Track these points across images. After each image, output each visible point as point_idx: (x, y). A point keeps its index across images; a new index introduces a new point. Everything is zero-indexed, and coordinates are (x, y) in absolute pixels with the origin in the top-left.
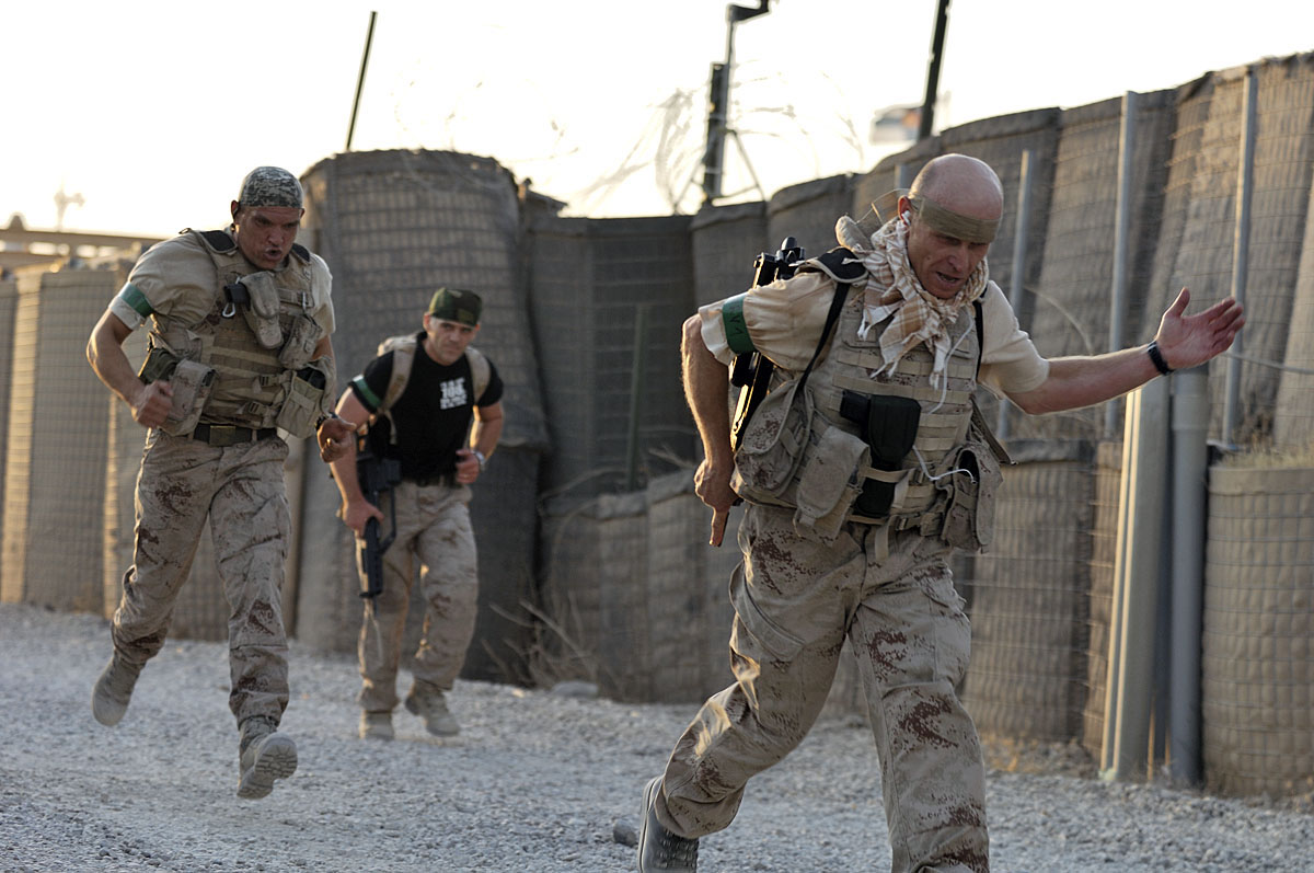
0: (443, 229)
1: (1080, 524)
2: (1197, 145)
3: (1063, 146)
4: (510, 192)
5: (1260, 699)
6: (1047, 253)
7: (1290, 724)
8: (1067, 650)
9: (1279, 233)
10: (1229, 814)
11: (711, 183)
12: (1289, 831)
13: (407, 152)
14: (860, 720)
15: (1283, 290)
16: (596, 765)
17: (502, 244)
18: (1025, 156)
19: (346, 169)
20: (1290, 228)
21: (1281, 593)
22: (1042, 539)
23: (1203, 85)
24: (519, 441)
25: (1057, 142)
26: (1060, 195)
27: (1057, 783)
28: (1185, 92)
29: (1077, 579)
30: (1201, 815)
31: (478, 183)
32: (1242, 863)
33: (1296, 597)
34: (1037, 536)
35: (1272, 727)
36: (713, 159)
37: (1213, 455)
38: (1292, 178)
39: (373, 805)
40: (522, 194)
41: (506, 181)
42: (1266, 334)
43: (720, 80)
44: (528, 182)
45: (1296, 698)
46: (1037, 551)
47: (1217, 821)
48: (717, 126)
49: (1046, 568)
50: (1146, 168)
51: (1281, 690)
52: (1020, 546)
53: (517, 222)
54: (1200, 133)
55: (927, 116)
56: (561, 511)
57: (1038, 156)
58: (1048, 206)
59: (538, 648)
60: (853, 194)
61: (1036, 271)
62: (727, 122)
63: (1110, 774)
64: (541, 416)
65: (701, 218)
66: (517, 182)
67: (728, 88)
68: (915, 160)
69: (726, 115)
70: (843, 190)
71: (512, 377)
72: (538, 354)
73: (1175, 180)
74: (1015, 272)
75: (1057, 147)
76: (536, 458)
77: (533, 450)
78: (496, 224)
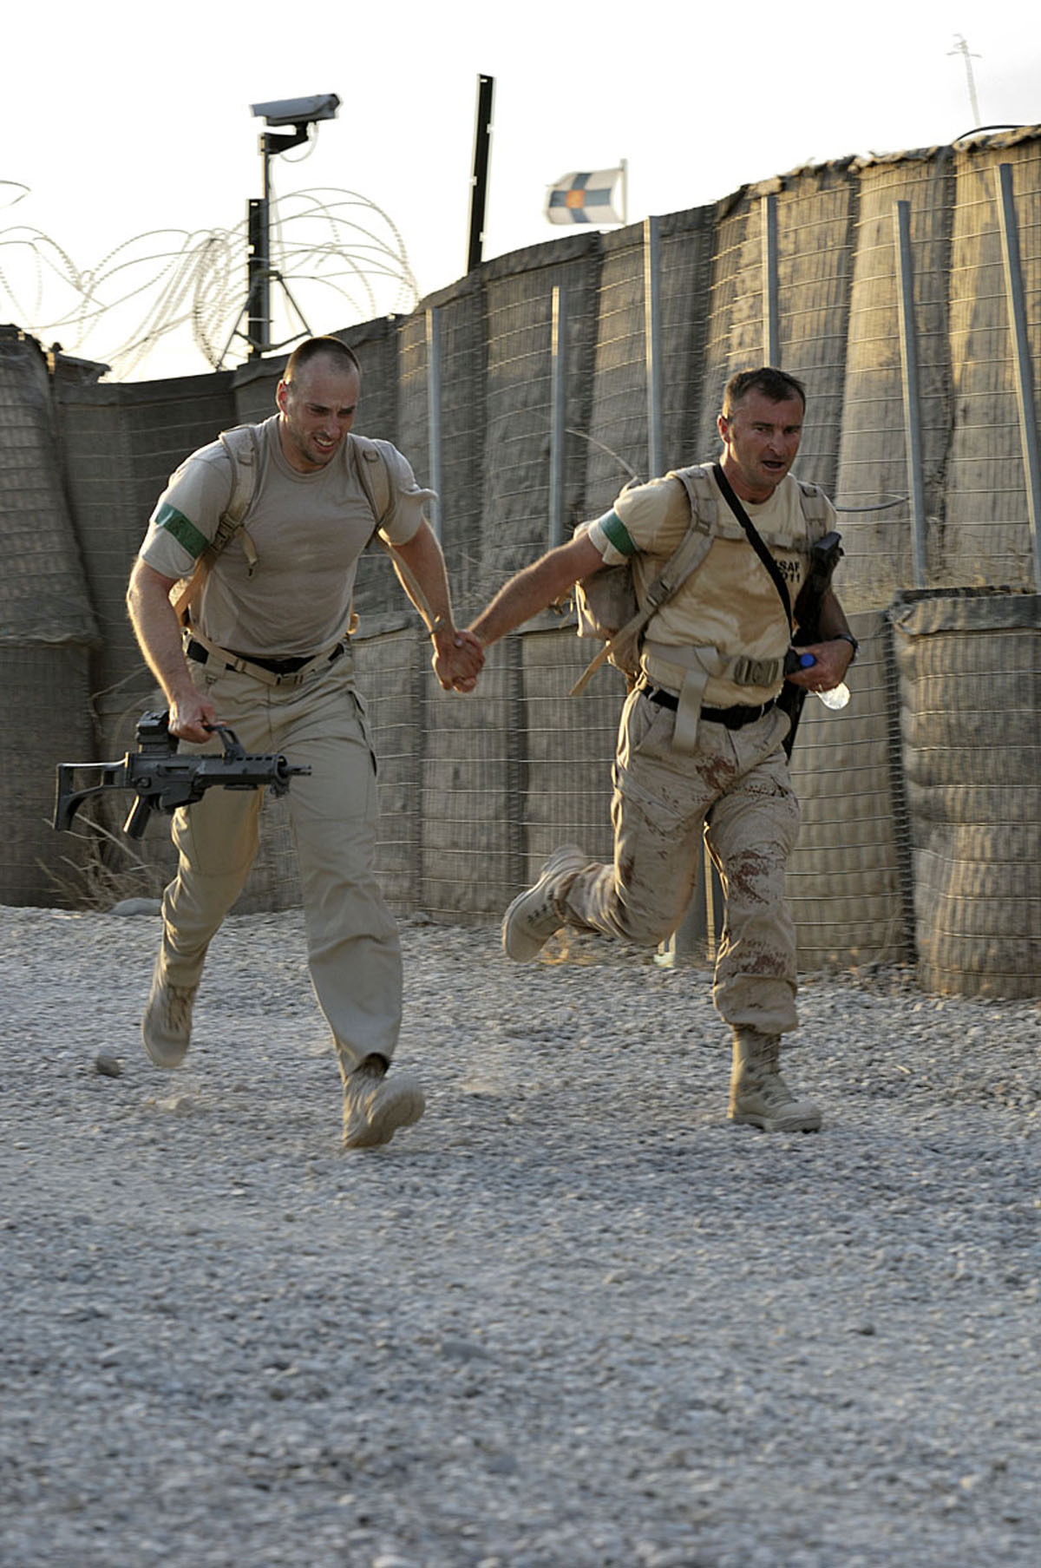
2: (736, 269)
3: (605, 276)
4: (37, 362)
5: (812, 868)
6: (596, 393)
7: (844, 892)
9: (823, 359)
11: (258, 333)
12: (819, 1008)
14: (426, 918)
15: (830, 422)
17: (30, 422)
18: (556, 291)
20: (832, 354)
21: (824, 751)
22: (591, 709)
23: (739, 200)
24: (67, 636)
25: (600, 269)
26: (604, 331)
27: (598, 971)
28: (723, 209)
33: (839, 757)
35: (827, 897)
36: (257, 306)
38: (832, 299)
40: (51, 363)
41: (30, 349)
42: (816, 467)
43: (258, 218)
44: (57, 347)
45: (848, 863)
48: (260, 270)
49: (598, 739)
50: (690, 294)
51: (832, 855)
52: (570, 719)
53: (47, 394)
54: (739, 253)
55: (476, 246)
56: (117, 709)
57: (580, 287)
58: (595, 340)
59: (97, 863)
60: (397, 337)
61: (586, 412)
62: (269, 265)
63: (666, 959)
64: (86, 606)
65: (243, 375)
66: (44, 349)
67: (268, 226)
68: (454, 299)
69: (268, 256)
70: (386, 335)
71: (51, 565)
72: (78, 538)
73: (719, 306)
74: (554, 417)
75: (599, 276)
76: (85, 651)
77: (83, 645)
78: (23, 400)
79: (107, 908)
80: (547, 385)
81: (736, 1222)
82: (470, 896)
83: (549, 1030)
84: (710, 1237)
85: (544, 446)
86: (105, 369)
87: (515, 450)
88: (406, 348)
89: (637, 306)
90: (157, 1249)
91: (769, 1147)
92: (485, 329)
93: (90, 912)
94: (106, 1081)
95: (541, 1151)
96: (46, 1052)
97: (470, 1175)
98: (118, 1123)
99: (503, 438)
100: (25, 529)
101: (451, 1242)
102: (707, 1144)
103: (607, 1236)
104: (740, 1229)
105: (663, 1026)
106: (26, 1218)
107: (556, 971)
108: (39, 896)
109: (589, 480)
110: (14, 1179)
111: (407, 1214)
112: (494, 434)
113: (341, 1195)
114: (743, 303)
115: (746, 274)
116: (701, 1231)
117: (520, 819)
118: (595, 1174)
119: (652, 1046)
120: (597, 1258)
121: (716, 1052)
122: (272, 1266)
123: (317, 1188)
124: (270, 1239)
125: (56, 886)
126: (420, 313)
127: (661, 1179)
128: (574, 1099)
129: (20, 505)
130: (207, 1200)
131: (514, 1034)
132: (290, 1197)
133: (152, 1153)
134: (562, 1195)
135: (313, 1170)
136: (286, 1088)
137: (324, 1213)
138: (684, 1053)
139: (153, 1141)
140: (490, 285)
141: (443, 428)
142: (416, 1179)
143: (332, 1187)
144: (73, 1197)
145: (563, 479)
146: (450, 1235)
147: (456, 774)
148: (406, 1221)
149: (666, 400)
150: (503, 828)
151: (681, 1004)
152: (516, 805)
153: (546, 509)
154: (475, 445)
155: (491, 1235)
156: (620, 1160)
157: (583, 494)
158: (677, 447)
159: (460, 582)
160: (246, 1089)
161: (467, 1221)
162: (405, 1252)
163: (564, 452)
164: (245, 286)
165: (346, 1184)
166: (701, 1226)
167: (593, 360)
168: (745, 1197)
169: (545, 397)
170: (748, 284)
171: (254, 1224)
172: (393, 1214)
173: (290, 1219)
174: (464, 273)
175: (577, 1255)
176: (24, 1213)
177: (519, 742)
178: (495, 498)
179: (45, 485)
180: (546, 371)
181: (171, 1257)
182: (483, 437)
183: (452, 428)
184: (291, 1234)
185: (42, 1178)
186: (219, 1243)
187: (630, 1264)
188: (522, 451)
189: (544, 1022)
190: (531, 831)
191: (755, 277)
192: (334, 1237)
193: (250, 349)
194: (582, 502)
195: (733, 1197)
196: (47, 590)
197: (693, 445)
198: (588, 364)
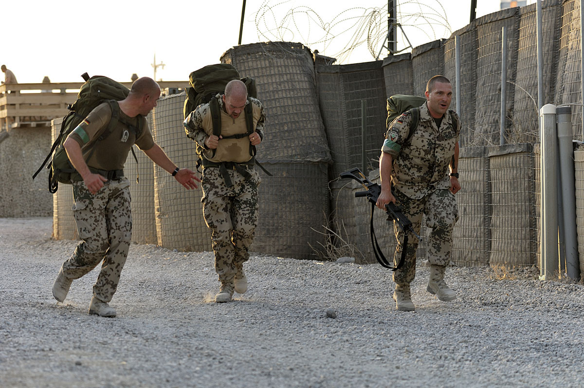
0: (281, 75)
1: (529, 178)
2: (570, 20)
3: (521, 24)
4: (309, 57)
6: (518, 68)
8: (528, 229)
10: (579, 290)
11: (392, 46)
13: (264, 44)
16: (339, 289)
17: (306, 79)
18: (503, 29)
19: (239, 52)
22: (515, 185)
24: (320, 159)
25: (519, 21)
26: (521, 43)
27: (517, 282)
29: (530, 200)
30: (568, 291)
31: (294, 54)
32: (577, 308)
34: (513, 184)
36: (392, 36)
37: (575, 146)
39: (237, 310)
40: (314, 57)
41: (306, 52)
43: (392, 4)
44: (316, 52)
46: (514, 190)
47: (574, 293)
48: (392, 23)
49: (518, 196)
50: (553, 30)
52: (508, 188)
53: (313, 69)
54: (571, 15)
55: (473, 13)
56: (338, 187)
57: (512, 27)
58: (518, 48)
59: (330, 244)
60: (444, 47)
61: (514, 75)
62: (396, 21)
63: (542, 278)
64: (327, 148)
65: (386, 62)
66: (312, 52)
67: (396, 6)
68: (465, 32)
69: (396, 17)
70: (439, 46)
71: (314, 133)
72: (324, 123)
73: (564, 34)
74: (502, 77)
75: (519, 23)
76: (327, 165)
77: (325, 163)
78: (303, 71)
79: (334, 260)
80: (500, 65)
81: (567, 369)
82: (470, 255)
83: (498, 303)
84: (556, 374)
85: (498, 87)
86: (335, 60)
87: (488, 89)
88: (447, 51)
89: (533, 35)
90: (346, 377)
91: (580, 344)
92: (477, 44)
93: (328, 261)
94: (330, 320)
95: (494, 345)
96: (308, 310)
97: (467, 353)
98: (334, 334)
99: (483, 84)
100: (304, 119)
101: (459, 376)
102: (556, 343)
103: (518, 374)
104: (568, 372)
105: (541, 302)
106: (297, 366)
107: (502, 282)
108: (308, 255)
109: (515, 100)
110: (294, 353)
111: (443, 366)
112: (480, 83)
113: (417, 359)
114: (573, 33)
115: (574, 22)
116: (553, 372)
117: (489, 226)
118: (514, 353)
119: (537, 308)
120: (514, 382)
121: (560, 311)
122: (390, 383)
123: (408, 357)
124: (390, 374)
125: (315, 253)
126: (452, 38)
127: (539, 355)
128: (507, 327)
129: (302, 110)
130: (367, 361)
131: (485, 304)
132: (398, 360)
133: (347, 345)
134: (501, 360)
135: (407, 350)
136: (398, 322)
137: (411, 366)
138: (548, 311)
139: (347, 340)
140: (478, 28)
141: (461, 81)
142: (446, 354)
143: (414, 357)
144: (316, 360)
145: (505, 100)
146: (458, 374)
147: (465, 210)
148: (441, 369)
149: (544, 70)
150: (482, 230)
151: (548, 294)
152: (487, 221)
153: (499, 111)
154: (473, 87)
155: (474, 374)
156: (523, 348)
157: (513, 105)
158: (548, 87)
159: (467, 138)
160: (383, 323)
161: (464, 369)
162: (441, 379)
163: (506, 89)
164: (387, 28)
165: (420, 356)
166: (553, 371)
167: (517, 55)
168: (570, 361)
169: (499, 69)
170: (575, 26)
171: (384, 369)
172: (437, 366)
173: (398, 368)
174: (469, 23)
175: (506, 380)
176: (296, 365)
177: (489, 198)
178: (480, 107)
179: (312, 103)
180: (499, 60)
181: (352, 380)
182: (476, 84)
183: (464, 81)
184: (397, 373)
185: (304, 352)
186: (370, 376)
187: (526, 384)
188: (490, 89)
189: (496, 300)
190: (493, 231)
191: (577, 23)
192: (414, 374)
193: (389, 52)
194: (513, 108)
195: (565, 361)
196: (313, 142)
197: (554, 87)
198: (515, 56)
